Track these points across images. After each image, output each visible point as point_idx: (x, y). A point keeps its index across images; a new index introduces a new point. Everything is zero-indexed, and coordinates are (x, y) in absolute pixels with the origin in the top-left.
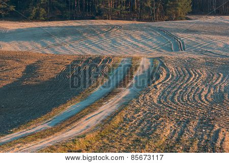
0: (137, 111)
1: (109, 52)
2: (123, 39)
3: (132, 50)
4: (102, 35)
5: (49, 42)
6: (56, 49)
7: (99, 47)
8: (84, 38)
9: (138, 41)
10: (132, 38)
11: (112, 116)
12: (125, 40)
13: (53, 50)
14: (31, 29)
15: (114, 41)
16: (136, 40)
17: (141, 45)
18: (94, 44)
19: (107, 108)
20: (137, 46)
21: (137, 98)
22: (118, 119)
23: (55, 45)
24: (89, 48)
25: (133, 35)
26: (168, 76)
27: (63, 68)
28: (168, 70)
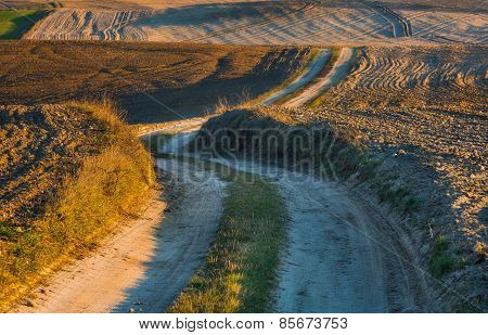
0: (335, 96)
2: (323, 21)
4: (293, 15)
6: (227, 38)
8: (267, 20)
9: (345, 24)
10: (336, 19)
11: (313, 100)
12: (327, 23)
13: (223, 38)
15: (310, 25)
16: (342, 22)
18: (281, 29)
20: (344, 30)
21: (335, 86)
22: (318, 102)
24: (274, 35)
25: (337, 15)
26: (368, 66)
27: (257, 61)
28: (369, 60)
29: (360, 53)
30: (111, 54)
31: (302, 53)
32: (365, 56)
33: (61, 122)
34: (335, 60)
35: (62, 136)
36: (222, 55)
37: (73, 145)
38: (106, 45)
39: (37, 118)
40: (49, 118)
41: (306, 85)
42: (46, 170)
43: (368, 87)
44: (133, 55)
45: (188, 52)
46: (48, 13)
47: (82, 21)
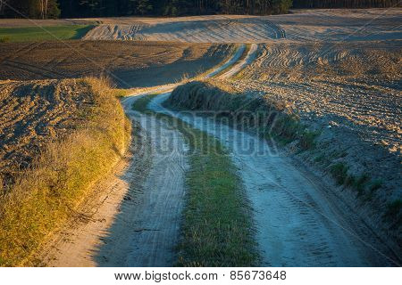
0: (250, 71)
1: (229, 40)
2: (239, 30)
3: (246, 39)
6: (189, 39)
7: (221, 37)
8: (209, 30)
9: (251, 32)
10: (246, 29)
11: (237, 73)
12: (241, 31)
14: (158, 25)
15: (232, 32)
16: (249, 31)
18: (217, 35)
19: (234, 70)
20: (249, 35)
21: (250, 65)
22: (240, 74)
24: (213, 38)
28: (267, 51)
29: (262, 46)
30: (124, 48)
31: (230, 47)
32: (265, 48)
33: (65, 95)
34: (248, 50)
36: (186, 48)
38: (124, 43)
40: (58, 91)
41: (233, 64)
45: (167, 46)
46: (94, 27)
47: (113, 30)
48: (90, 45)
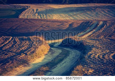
0: (96, 34)
1: (95, 18)
2: (101, 12)
3: (104, 17)
4: (92, 11)
5: (71, 14)
6: (74, 17)
7: (91, 15)
8: (85, 12)
9: (107, 13)
11: (91, 35)
12: (102, 13)
13: (73, 17)
15: (97, 13)
16: (106, 13)
17: (108, 15)
18: (89, 14)
20: (106, 15)
21: (97, 31)
22: (92, 36)
23: (74, 15)
24: (87, 16)
25: (105, 11)
26: (106, 26)
27: (79, 25)
28: (107, 25)
29: (105, 23)
30: (43, 23)
31: (90, 23)
32: (106, 24)
33: (34, 40)
34: (98, 25)
35: (35, 43)
36: (70, 23)
37: (37, 44)
38: (42, 20)
39: (29, 40)
40: (32, 40)
41: (90, 31)
42: (33, 48)
43: (105, 32)
44: (48, 23)
45: (62, 22)
46: (26, 9)
47: (35, 11)
48: (27, 21)
